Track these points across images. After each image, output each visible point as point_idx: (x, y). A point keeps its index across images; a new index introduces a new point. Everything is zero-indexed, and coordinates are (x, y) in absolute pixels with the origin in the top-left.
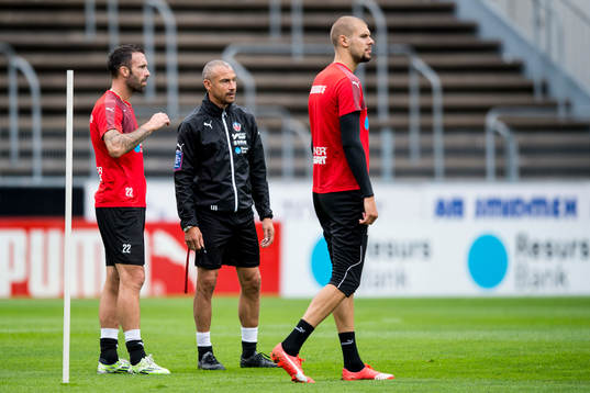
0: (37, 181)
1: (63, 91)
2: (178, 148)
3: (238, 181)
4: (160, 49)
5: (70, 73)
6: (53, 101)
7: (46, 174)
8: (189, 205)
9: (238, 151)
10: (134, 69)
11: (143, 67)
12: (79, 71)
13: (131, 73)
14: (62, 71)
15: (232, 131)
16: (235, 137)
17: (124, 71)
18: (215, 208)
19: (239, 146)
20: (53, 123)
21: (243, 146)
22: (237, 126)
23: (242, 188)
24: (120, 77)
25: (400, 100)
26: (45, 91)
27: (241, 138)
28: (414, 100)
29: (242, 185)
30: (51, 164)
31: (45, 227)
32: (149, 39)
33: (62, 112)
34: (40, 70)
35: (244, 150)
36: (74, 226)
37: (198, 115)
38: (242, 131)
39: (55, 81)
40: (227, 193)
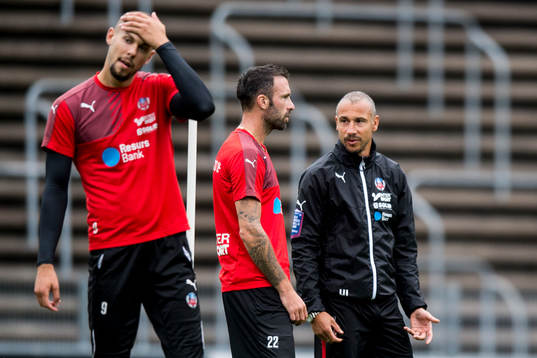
2: (298, 207)
3: (378, 257)
8: (311, 285)
9: (377, 217)
10: (276, 99)
11: (286, 97)
13: (271, 104)
15: (372, 189)
16: (376, 197)
17: (262, 100)
18: (345, 293)
19: (380, 211)
21: (387, 211)
22: (379, 183)
23: (383, 267)
24: (256, 108)
25: (455, 89)
27: (383, 200)
28: (473, 90)
29: (382, 263)
35: (386, 216)
37: (328, 163)
38: (387, 190)
40: (365, 273)
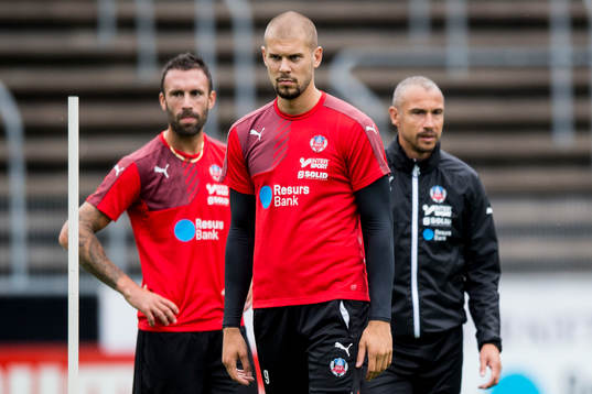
0: (20, 285)
1: (61, 131)
4: (226, 59)
5: (73, 102)
6: (46, 149)
7: (35, 271)
12: (87, 97)
14: (60, 97)
16: (429, 211)
20: (46, 186)
26: (32, 131)
30: (43, 256)
31: (34, 362)
32: (206, 43)
33: (60, 167)
34: (22, 97)
35: (441, 236)
36: (83, 359)
39: (47, 114)
